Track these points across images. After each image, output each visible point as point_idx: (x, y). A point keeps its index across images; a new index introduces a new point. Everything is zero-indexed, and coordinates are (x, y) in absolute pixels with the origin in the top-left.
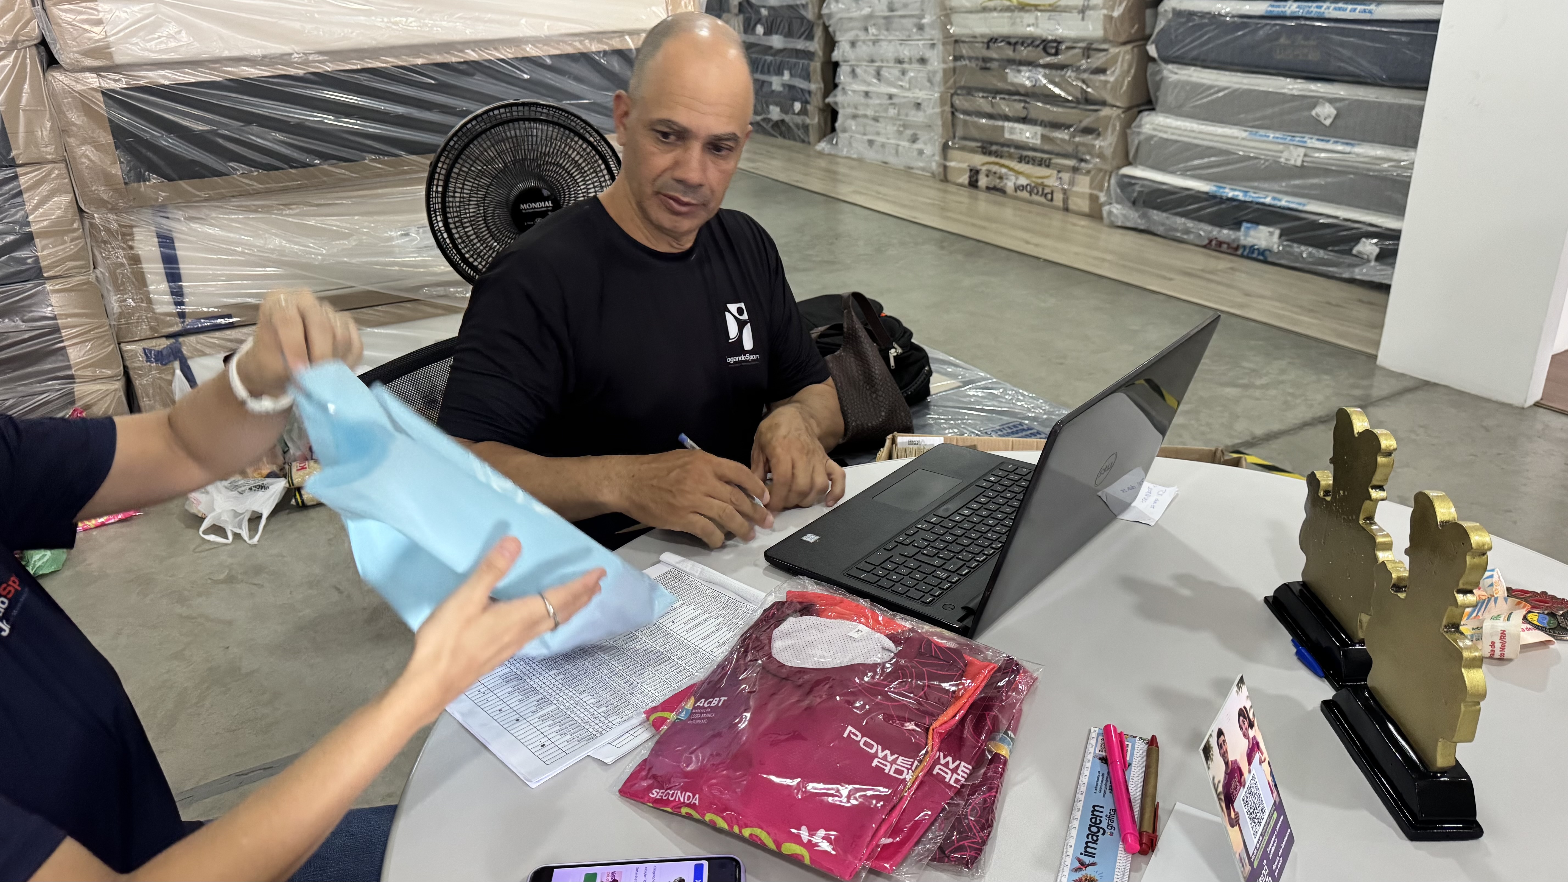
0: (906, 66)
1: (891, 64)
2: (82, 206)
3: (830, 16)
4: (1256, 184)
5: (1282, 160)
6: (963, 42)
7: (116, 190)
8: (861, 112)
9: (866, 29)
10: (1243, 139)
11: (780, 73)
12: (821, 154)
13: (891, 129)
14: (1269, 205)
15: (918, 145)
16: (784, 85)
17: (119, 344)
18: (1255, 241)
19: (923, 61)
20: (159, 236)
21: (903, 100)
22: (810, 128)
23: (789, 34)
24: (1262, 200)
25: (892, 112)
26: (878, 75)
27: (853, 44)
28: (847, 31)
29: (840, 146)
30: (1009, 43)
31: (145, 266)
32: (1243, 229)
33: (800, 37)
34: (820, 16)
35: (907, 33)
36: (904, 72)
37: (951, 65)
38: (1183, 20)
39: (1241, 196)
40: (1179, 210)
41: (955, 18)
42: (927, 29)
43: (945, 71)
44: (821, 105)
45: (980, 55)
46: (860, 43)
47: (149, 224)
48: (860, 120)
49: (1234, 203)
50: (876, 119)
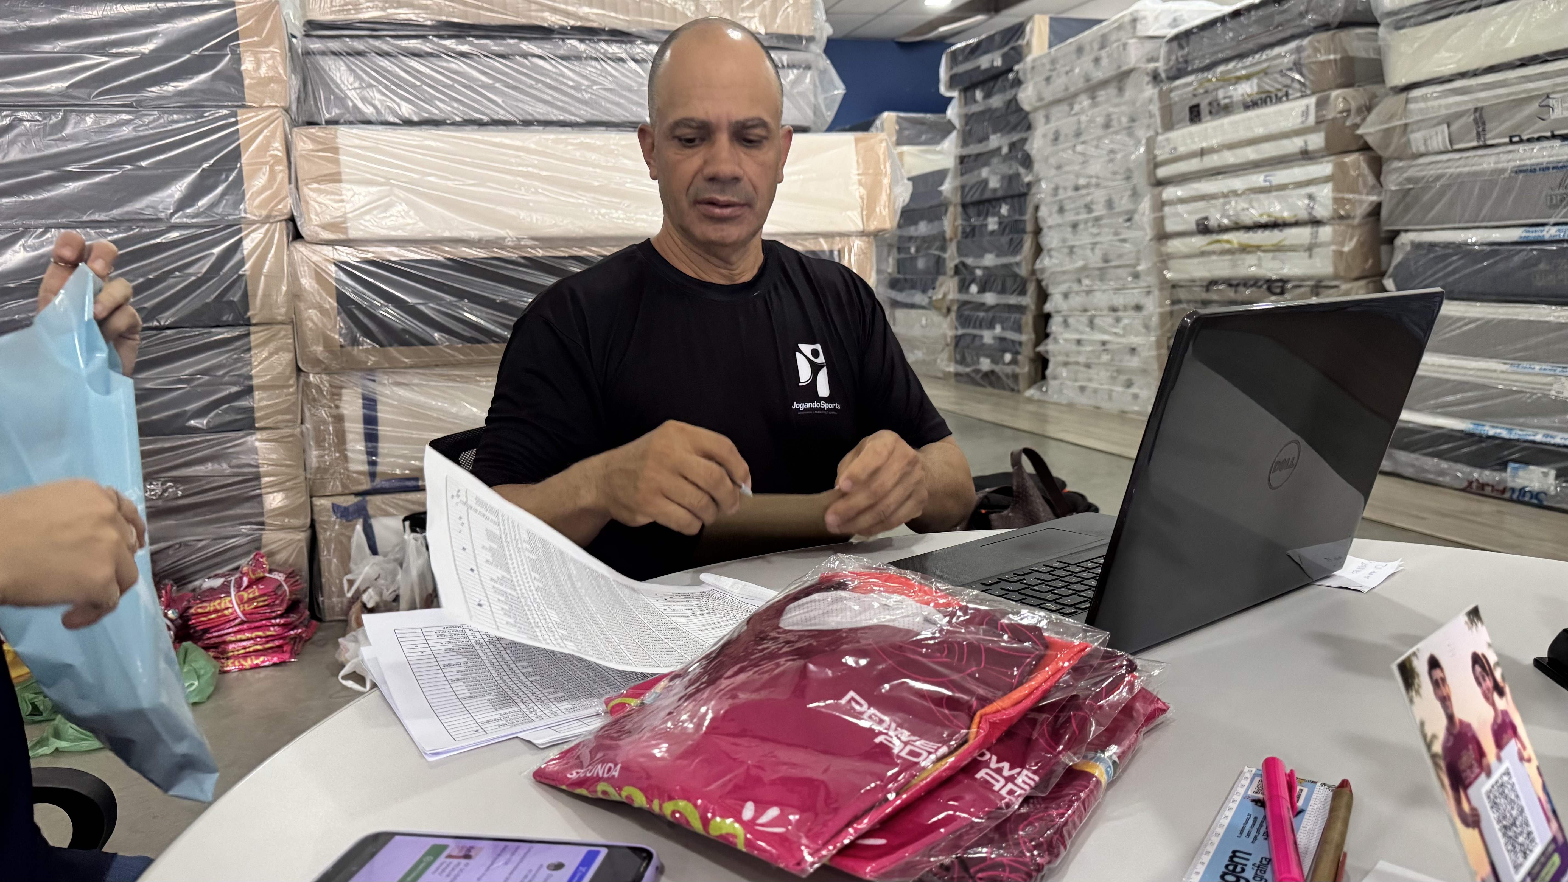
0: (1120, 314)
1: (1105, 312)
2: (300, 365)
3: (1043, 270)
4: (1521, 420)
5: (1553, 393)
6: (1181, 287)
7: (332, 352)
8: (1072, 359)
9: (1079, 281)
10: (1503, 372)
11: (991, 326)
12: (1030, 400)
13: (1104, 374)
14: (1541, 443)
15: (1134, 390)
16: (995, 338)
17: (311, 497)
18: (1526, 483)
19: (1138, 308)
20: (365, 398)
21: (1117, 346)
22: (1020, 378)
23: (1003, 291)
24: (1531, 438)
25: (1105, 358)
26: (1091, 323)
27: (1066, 296)
28: (1059, 284)
29: (1050, 392)
30: (1230, 285)
31: (348, 425)
32: (1509, 470)
33: (1013, 293)
34: (1033, 272)
35: (1121, 282)
36: (1118, 320)
37: (1168, 309)
38: (1424, 252)
39: (1504, 434)
40: (1430, 450)
41: (1172, 263)
42: (1143, 277)
43: (1162, 316)
44: (1031, 355)
45: (1198, 298)
46: (1072, 295)
47: (356, 385)
48: (1071, 367)
49: (1497, 442)
50: (1088, 366)
